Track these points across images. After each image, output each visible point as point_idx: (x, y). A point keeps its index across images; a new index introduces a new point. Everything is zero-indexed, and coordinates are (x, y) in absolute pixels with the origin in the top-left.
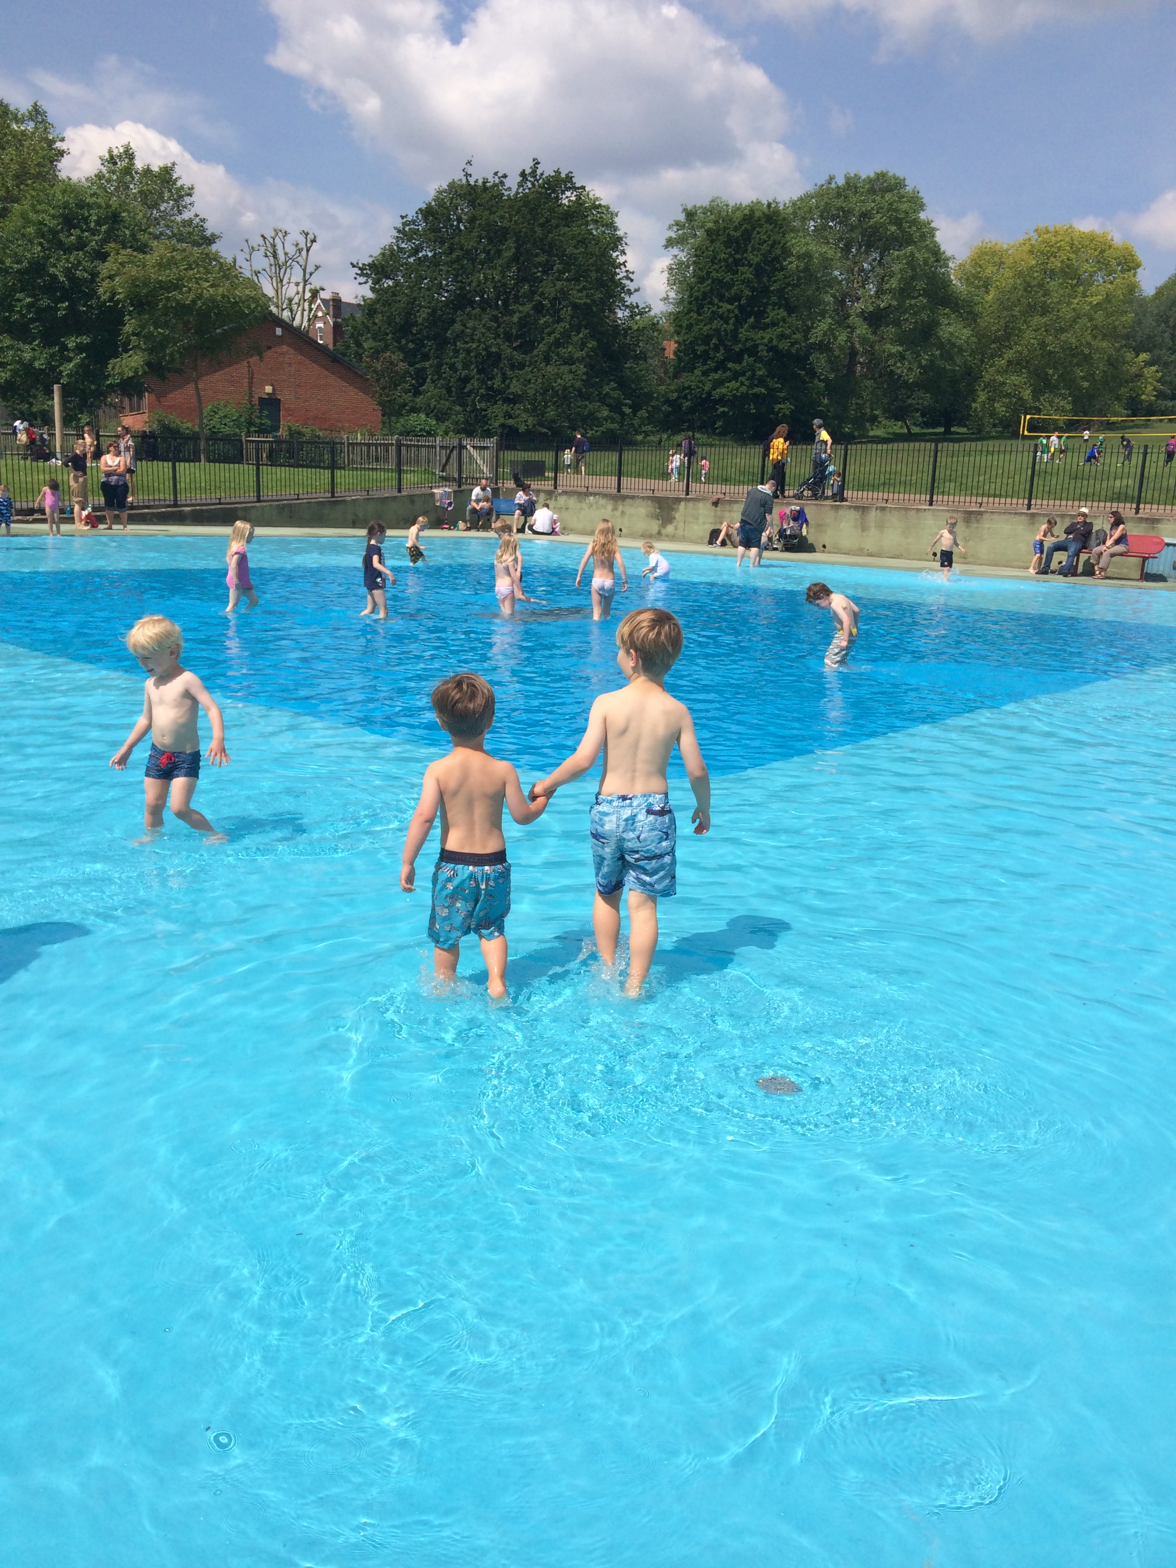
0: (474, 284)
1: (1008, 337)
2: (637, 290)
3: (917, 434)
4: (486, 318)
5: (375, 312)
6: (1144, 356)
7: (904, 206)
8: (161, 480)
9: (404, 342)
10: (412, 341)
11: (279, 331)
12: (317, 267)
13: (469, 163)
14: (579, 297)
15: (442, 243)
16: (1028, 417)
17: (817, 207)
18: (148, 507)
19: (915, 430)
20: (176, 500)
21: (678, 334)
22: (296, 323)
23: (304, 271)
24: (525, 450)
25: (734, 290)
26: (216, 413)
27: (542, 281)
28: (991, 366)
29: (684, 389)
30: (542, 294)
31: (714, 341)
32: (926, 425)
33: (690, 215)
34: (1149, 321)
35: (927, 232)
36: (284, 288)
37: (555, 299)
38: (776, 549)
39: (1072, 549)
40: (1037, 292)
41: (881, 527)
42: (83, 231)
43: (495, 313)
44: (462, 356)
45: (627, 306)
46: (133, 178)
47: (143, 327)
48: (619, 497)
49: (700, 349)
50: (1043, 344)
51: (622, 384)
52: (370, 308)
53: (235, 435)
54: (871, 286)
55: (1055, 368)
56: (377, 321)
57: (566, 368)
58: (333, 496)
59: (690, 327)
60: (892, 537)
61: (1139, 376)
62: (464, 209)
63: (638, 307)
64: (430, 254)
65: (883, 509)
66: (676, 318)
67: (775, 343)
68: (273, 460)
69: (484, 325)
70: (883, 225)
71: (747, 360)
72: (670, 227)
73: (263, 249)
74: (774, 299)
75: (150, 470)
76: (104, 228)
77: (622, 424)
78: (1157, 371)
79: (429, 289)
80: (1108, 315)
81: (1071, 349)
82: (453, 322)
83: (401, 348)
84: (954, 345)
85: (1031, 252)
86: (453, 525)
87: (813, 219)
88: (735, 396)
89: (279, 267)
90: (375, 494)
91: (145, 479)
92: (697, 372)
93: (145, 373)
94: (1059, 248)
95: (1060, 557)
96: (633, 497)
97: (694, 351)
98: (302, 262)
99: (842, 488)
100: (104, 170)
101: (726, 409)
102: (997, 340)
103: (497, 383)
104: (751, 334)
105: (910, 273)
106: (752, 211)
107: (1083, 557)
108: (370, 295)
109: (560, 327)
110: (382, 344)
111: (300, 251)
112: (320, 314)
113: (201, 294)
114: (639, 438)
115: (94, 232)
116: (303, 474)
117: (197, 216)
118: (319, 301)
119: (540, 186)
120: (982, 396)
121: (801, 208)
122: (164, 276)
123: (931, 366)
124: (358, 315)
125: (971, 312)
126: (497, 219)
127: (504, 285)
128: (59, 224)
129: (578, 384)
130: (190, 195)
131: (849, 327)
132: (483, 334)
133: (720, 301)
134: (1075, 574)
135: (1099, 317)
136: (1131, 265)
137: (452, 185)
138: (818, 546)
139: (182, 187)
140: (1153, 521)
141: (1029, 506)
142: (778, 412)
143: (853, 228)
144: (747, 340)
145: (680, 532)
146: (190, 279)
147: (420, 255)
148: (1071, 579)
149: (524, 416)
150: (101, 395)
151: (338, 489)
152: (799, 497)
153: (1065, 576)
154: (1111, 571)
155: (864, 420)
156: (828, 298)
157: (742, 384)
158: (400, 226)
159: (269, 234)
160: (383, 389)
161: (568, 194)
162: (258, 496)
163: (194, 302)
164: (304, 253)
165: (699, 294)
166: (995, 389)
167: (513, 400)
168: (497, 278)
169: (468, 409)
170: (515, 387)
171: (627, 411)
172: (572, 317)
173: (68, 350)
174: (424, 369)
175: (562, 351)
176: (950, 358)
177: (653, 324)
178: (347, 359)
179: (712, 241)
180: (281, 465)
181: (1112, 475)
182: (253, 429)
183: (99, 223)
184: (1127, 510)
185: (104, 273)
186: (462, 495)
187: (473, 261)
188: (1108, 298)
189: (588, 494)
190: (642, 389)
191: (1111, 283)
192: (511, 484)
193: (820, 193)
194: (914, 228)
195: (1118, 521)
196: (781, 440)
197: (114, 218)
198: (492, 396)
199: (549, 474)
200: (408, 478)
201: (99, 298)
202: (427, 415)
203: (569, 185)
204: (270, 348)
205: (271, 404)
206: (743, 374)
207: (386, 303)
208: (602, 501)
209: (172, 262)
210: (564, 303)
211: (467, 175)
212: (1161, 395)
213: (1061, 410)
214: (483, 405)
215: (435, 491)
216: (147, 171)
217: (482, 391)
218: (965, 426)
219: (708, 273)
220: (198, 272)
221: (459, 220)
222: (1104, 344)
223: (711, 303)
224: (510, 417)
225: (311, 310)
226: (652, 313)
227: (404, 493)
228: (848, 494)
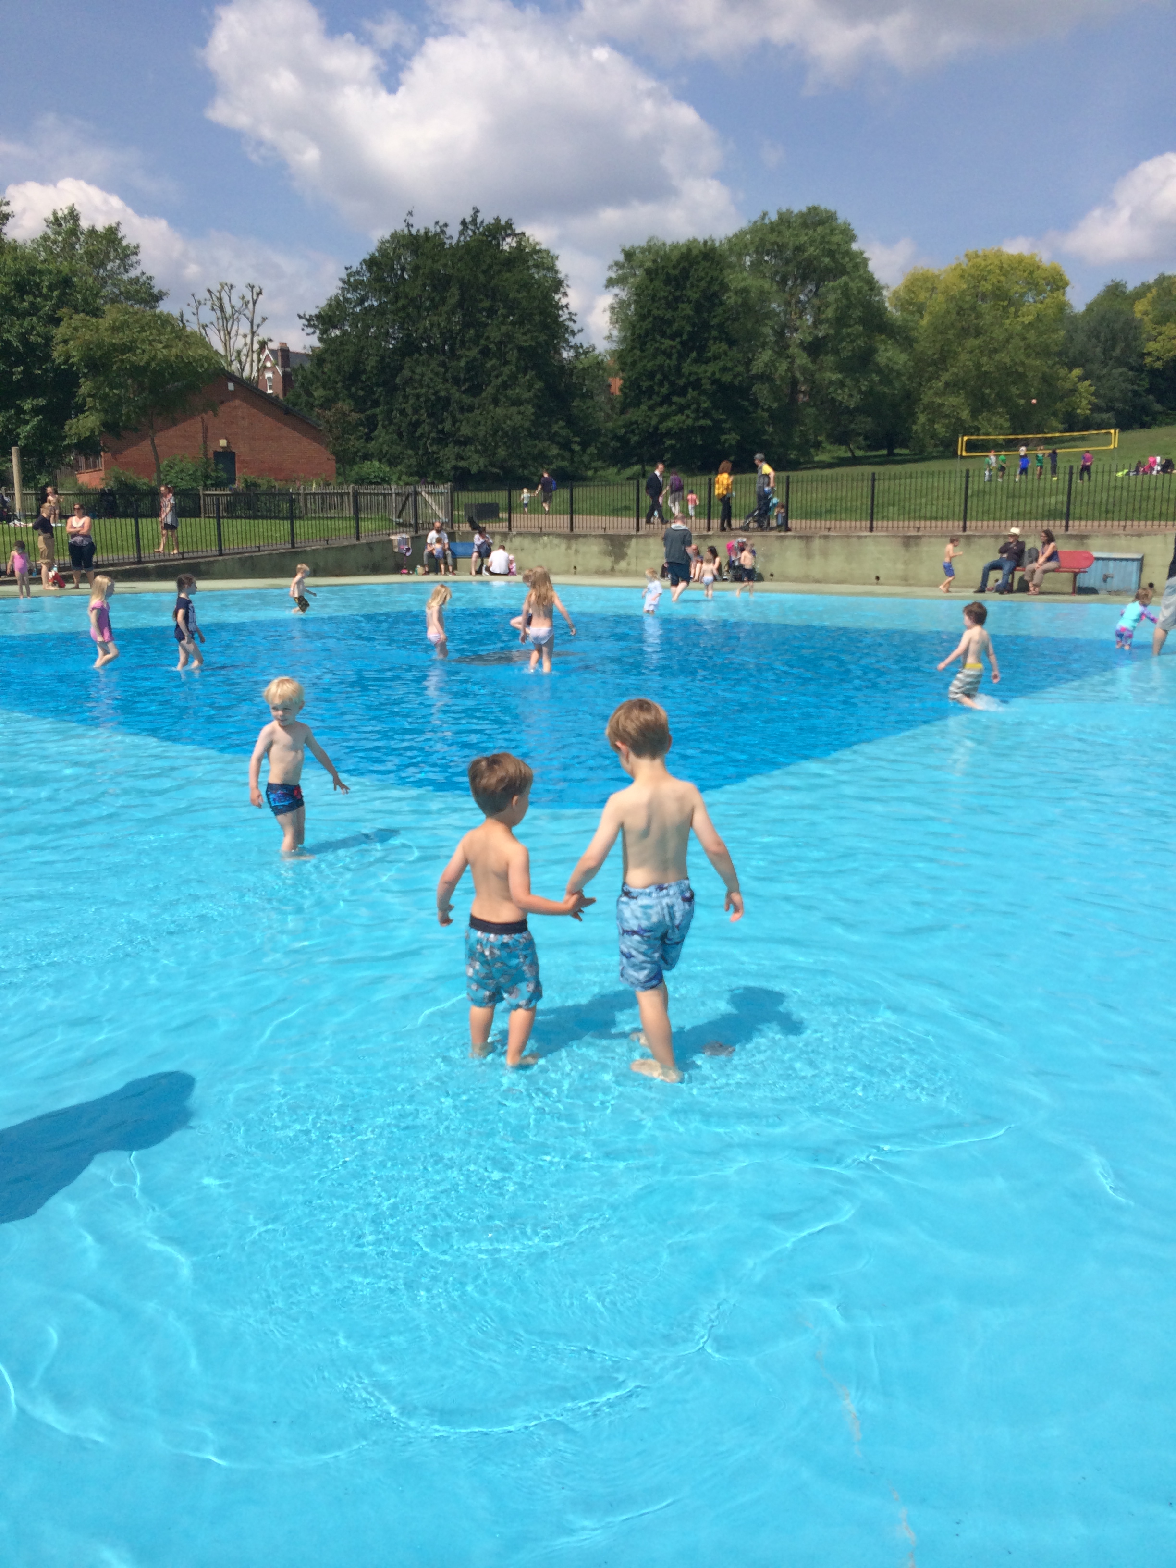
0: (421, 331)
1: (943, 359)
2: (580, 331)
3: (861, 458)
4: (434, 364)
5: (324, 360)
6: (1077, 372)
7: (836, 239)
8: (125, 538)
9: (353, 389)
10: (362, 389)
11: (231, 386)
12: (264, 319)
13: (410, 213)
14: (524, 341)
15: (387, 292)
16: (965, 438)
17: (752, 243)
18: (112, 565)
19: (859, 453)
20: (139, 557)
21: (623, 370)
22: (246, 374)
23: (252, 323)
24: (477, 490)
25: (675, 327)
26: (172, 468)
27: (487, 325)
28: (930, 388)
29: (632, 424)
30: (488, 338)
31: (659, 376)
32: (870, 448)
33: (629, 255)
34: (1081, 338)
35: (859, 263)
36: (232, 341)
37: (501, 342)
38: (726, 580)
39: (1007, 567)
40: (969, 315)
41: (825, 554)
42: (35, 297)
43: (442, 358)
44: (411, 401)
45: (571, 347)
46: (79, 239)
47: (98, 388)
48: (572, 536)
49: (645, 384)
50: (978, 366)
51: (571, 422)
52: (318, 358)
53: (192, 489)
54: (808, 317)
55: (991, 387)
56: (326, 370)
57: (514, 409)
58: (293, 547)
59: (634, 363)
60: (836, 563)
61: (1073, 391)
62: (407, 258)
63: (582, 347)
64: (375, 304)
65: (826, 537)
66: (620, 356)
67: (717, 376)
68: (231, 511)
69: (432, 371)
70: (816, 258)
71: (692, 393)
72: (610, 267)
73: (209, 303)
74: (715, 333)
75: (113, 527)
76: (56, 293)
77: (572, 461)
78: (1091, 385)
79: (375, 338)
80: (1040, 334)
81: (1006, 368)
82: (402, 368)
83: (351, 396)
84: (891, 370)
85: (962, 276)
86: (412, 569)
87: (749, 255)
88: (681, 429)
89: (226, 319)
90: (336, 544)
91: (109, 536)
92: (644, 407)
93: (101, 433)
94: (989, 272)
95: (996, 576)
96: (585, 536)
97: (639, 387)
98: (249, 315)
99: (786, 518)
100: (50, 232)
101: (673, 442)
102: (934, 363)
103: (448, 426)
104: (694, 368)
105: (845, 301)
106: (689, 250)
107: (1018, 574)
108: (318, 344)
109: (506, 370)
110: (332, 393)
111: (247, 304)
112: (269, 364)
113: (155, 356)
114: (590, 473)
115: (46, 298)
116: (262, 526)
117: (143, 273)
118: (267, 352)
119: (480, 234)
120: (922, 418)
121: (737, 244)
122: (117, 339)
123: (870, 392)
124: (308, 365)
125: (907, 338)
126: (441, 268)
127: (450, 331)
128: (11, 291)
129: (527, 424)
130: (136, 254)
131: (788, 357)
132: (431, 379)
133: (662, 336)
134: (1010, 591)
135: (1032, 336)
136: (1060, 284)
137: (394, 236)
138: (766, 575)
139: (128, 246)
140: (1082, 537)
141: (964, 528)
142: (725, 442)
143: (787, 262)
144: (690, 374)
145: (633, 567)
146: (143, 341)
147: (366, 304)
148: (1007, 597)
149: (476, 457)
150: (59, 455)
151: (298, 540)
152: (745, 528)
153: (1002, 593)
154: (1045, 586)
155: (810, 445)
156: (767, 330)
157: (688, 417)
158: (345, 276)
159: (215, 288)
160: (337, 439)
161: (509, 240)
162: (220, 550)
163: (148, 363)
164: (251, 305)
165: (642, 332)
166: (935, 411)
167: (465, 442)
168: (442, 325)
169: (420, 452)
170: (466, 430)
171: (577, 448)
172: (518, 359)
173: (24, 412)
174: (374, 416)
175: (509, 392)
176: (890, 383)
177: (598, 363)
178: (297, 408)
179: (652, 280)
180: (240, 517)
181: (1048, 491)
182: (209, 482)
183: (51, 288)
184: (1057, 528)
185: (59, 337)
186: (419, 540)
187: (418, 308)
188: (1039, 318)
189: (541, 534)
190: (590, 426)
191: (1042, 303)
192: (466, 527)
193: (755, 229)
194: (847, 259)
195: (1050, 538)
196: (726, 475)
197: (66, 282)
198: (443, 439)
199: (503, 515)
200: (366, 525)
201: (54, 361)
202: (380, 461)
203: (509, 232)
204: (222, 402)
205: (227, 457)
206: (688, 407)
207: (335, 353)
208: (556, 541)
209: (125, 325)
210: (510, 346)
211: (409, 226)
212: (1096, 408)
213: (1000, 429)
214: (435, 448)
215: (393, 537)
216: (93, 232)
217: (433, 435)
218: (907, 447)
219: (649, 311)
220: (151, 334)
221: (403, 269)
222: (1038, 363)
223: (654, 339)
224: (462, 458)
225: (259, 360)
226: (597, 352)
227: (363, 541)
228: (792, 523)
